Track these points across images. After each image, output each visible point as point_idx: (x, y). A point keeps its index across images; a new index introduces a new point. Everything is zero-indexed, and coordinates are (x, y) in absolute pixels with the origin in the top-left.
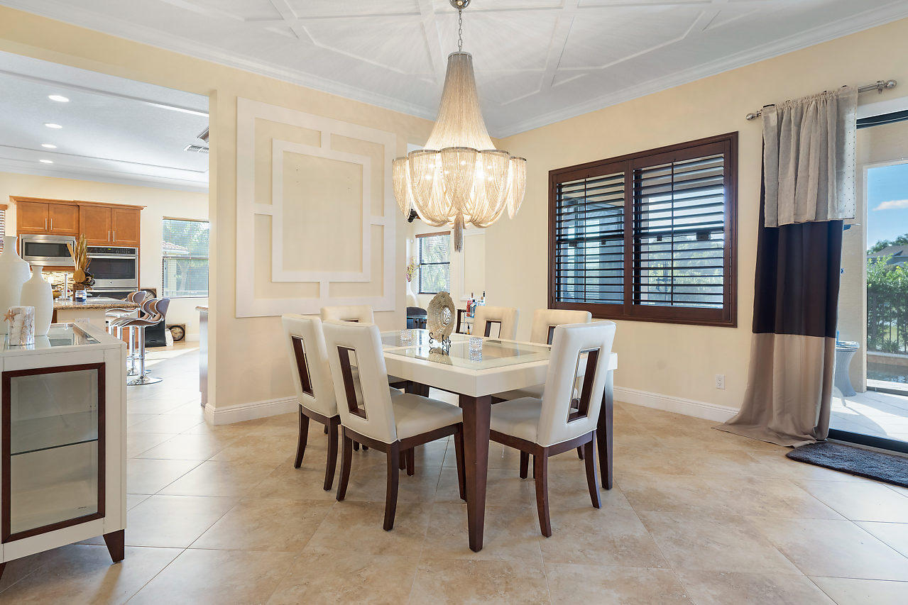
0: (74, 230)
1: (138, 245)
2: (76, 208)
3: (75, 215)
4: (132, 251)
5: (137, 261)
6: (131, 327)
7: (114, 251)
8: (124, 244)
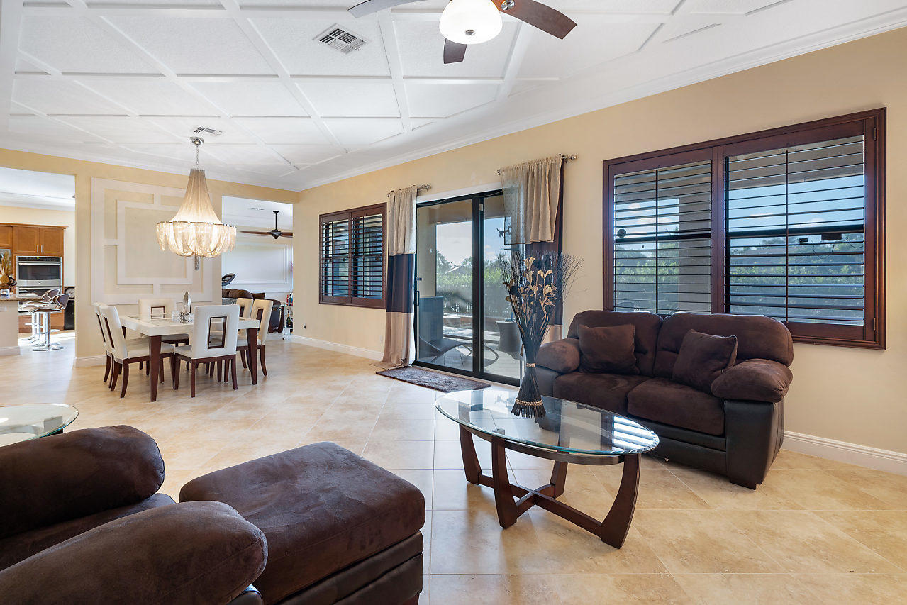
0: (9, 244)
1: (62, 255)
2: (10, 229)
3: (10, 233)
4: (57, 260)
5: (61, 267)
6: (38, 313)
7: (42, 259)
8: (50, 254)
